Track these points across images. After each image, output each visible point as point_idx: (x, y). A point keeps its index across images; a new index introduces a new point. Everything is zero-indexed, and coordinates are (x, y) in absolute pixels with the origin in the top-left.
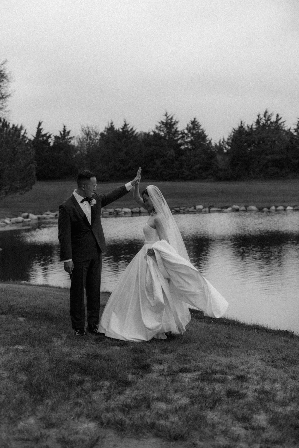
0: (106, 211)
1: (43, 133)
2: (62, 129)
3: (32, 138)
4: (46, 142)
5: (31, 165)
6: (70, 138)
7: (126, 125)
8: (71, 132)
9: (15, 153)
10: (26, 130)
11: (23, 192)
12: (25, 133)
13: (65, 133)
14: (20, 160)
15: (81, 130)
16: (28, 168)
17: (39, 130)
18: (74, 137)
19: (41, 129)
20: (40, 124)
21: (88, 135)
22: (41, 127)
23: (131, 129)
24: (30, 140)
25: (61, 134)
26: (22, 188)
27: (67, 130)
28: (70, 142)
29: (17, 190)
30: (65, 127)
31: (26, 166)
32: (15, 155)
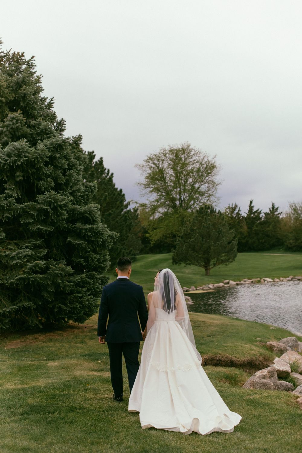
0: (295, 278)
1: (255, 209)
2: (271, 206)
3: (245, 216)
4: (258, 218)
5: (233, 242)
6: (278, 214)
8: (279, 209)
9: (219, 232)
10: (239, 208)
11: (227, 263)
12: (239, 210)
13: (274, 209)
14: (224, 238)
15: (289, 206)
16: (231, 244)
17: (251, 208)
18: (282, 213)
19: (253, 207)
20: (251, 202)
21: (295, 210)
22: (252, 205)
24: (243, 217)
25: (270, 210)
26: (227, 260)
27: (276, 207)
28: (279, 217)
29: (222, 262)
30: (273, 204)
31: (229, 243)
32: (219, 234)
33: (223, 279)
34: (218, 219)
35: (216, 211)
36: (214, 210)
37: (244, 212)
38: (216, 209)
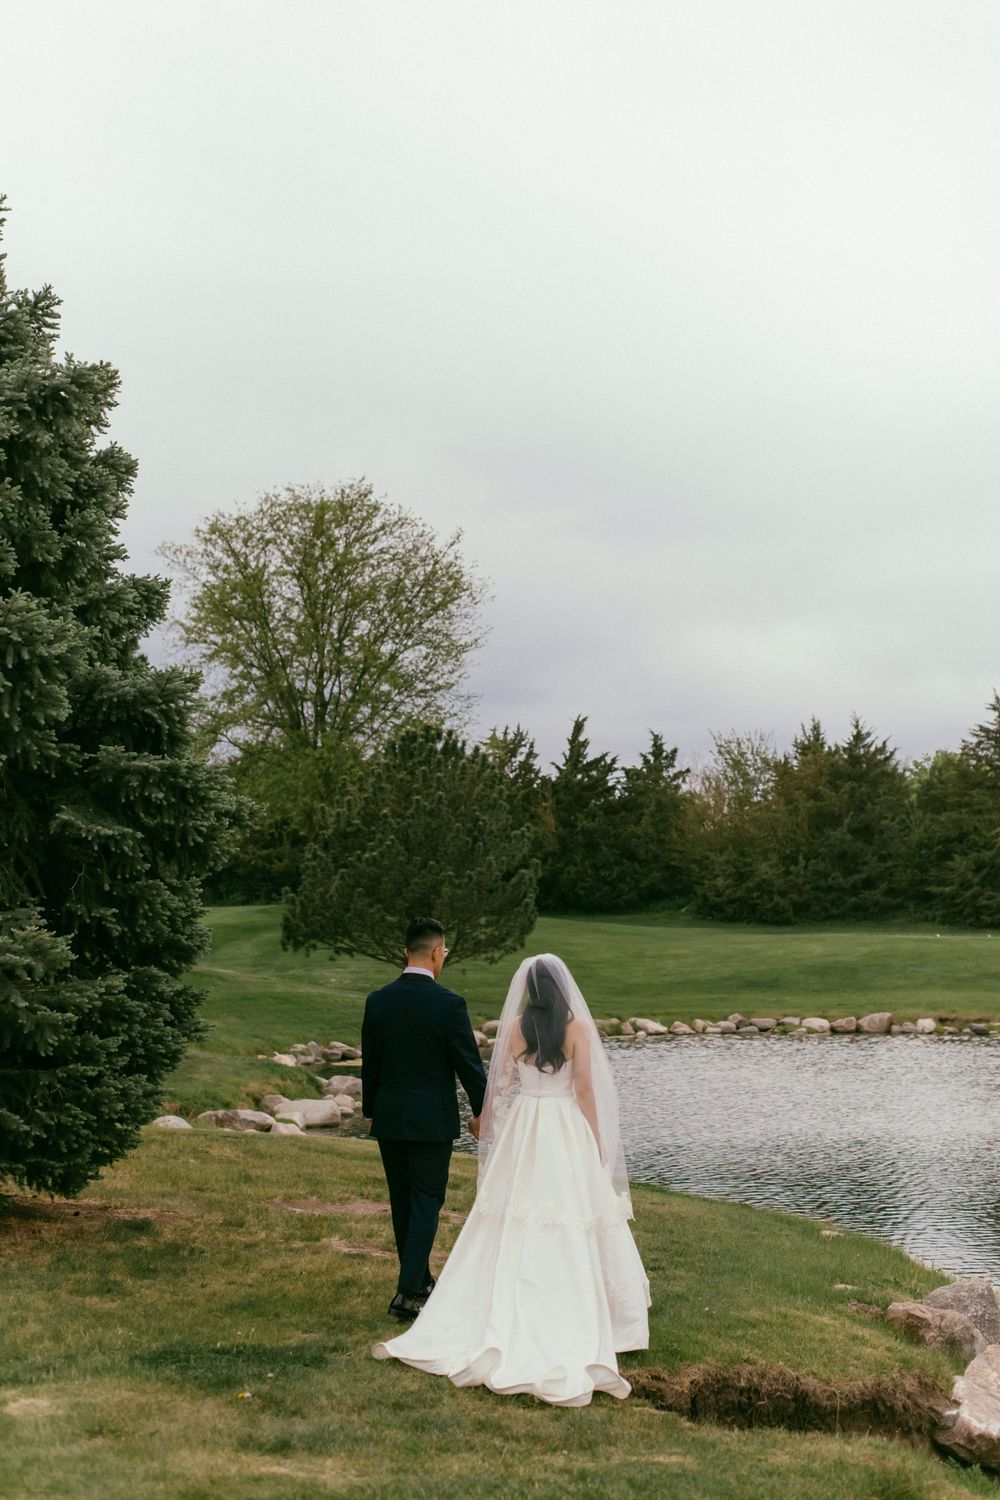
0: (751, 1024)
1: (591, 754)
2: (648, 748)
3: (554, 775)
4: (599, 787)
5: (523, 871)
6: (676, 776)
7: (859, 737)
8: (678, 756)
9: (476, 833)
10: (532, 746)
11: (497, 955)
12: (531, 755)
13: (660, 756)
14: (491, 858)
15: (716, 749)
16: (514, 880)
17: (577, 746)
18: (688, 771)
19: (585, 744)
20: (579, 727)
21: (737, 765)
22: (581, 738)
23: (881, 750)
24: (545, 780)
25: (646, 761)
26: (495, 943)
27: (668, 748)
28: (678, 787)
29: (478, 948)
30: (656, 738)
31: (508, 876)
32: (475, 840)
33: (480, 1015)
34: (474, 783)
35: (463, 748)
36: (459, 745)
37: (549, 763)
38: (464, 743)
